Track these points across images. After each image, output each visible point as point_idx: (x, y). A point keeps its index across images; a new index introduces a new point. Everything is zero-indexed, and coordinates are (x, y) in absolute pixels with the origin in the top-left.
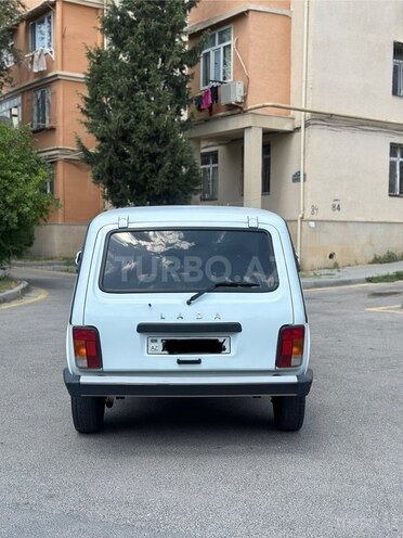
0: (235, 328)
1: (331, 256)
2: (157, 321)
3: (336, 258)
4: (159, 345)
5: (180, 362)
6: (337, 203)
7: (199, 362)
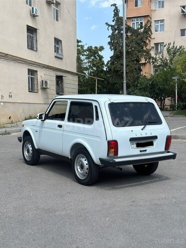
0: (156, 137)
1: (10, 118)
2: (135, 136)
3: (12, 119)
4: (135, 145)
5: (141, 151)
6: (10, 94)
7: (146, 151)
